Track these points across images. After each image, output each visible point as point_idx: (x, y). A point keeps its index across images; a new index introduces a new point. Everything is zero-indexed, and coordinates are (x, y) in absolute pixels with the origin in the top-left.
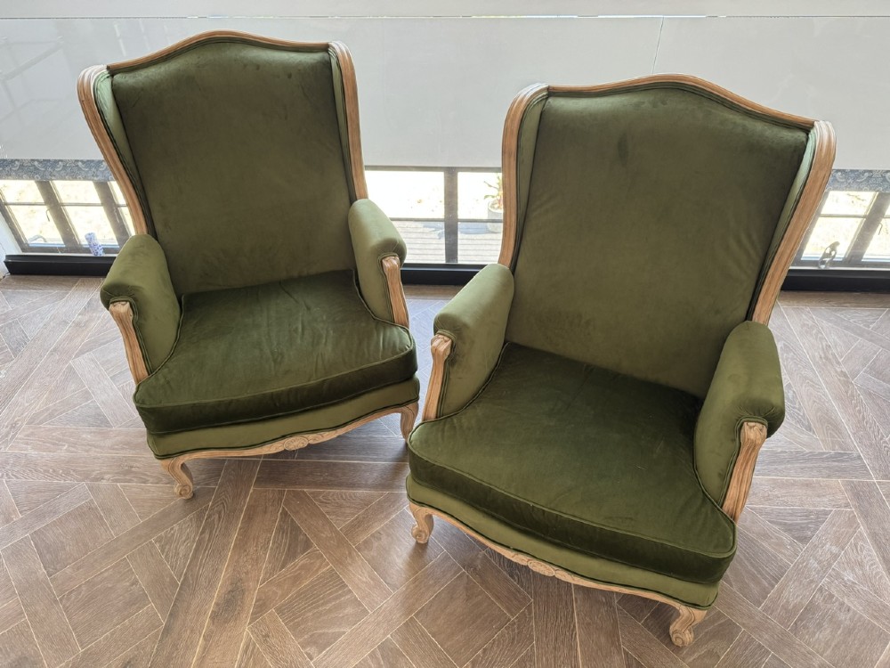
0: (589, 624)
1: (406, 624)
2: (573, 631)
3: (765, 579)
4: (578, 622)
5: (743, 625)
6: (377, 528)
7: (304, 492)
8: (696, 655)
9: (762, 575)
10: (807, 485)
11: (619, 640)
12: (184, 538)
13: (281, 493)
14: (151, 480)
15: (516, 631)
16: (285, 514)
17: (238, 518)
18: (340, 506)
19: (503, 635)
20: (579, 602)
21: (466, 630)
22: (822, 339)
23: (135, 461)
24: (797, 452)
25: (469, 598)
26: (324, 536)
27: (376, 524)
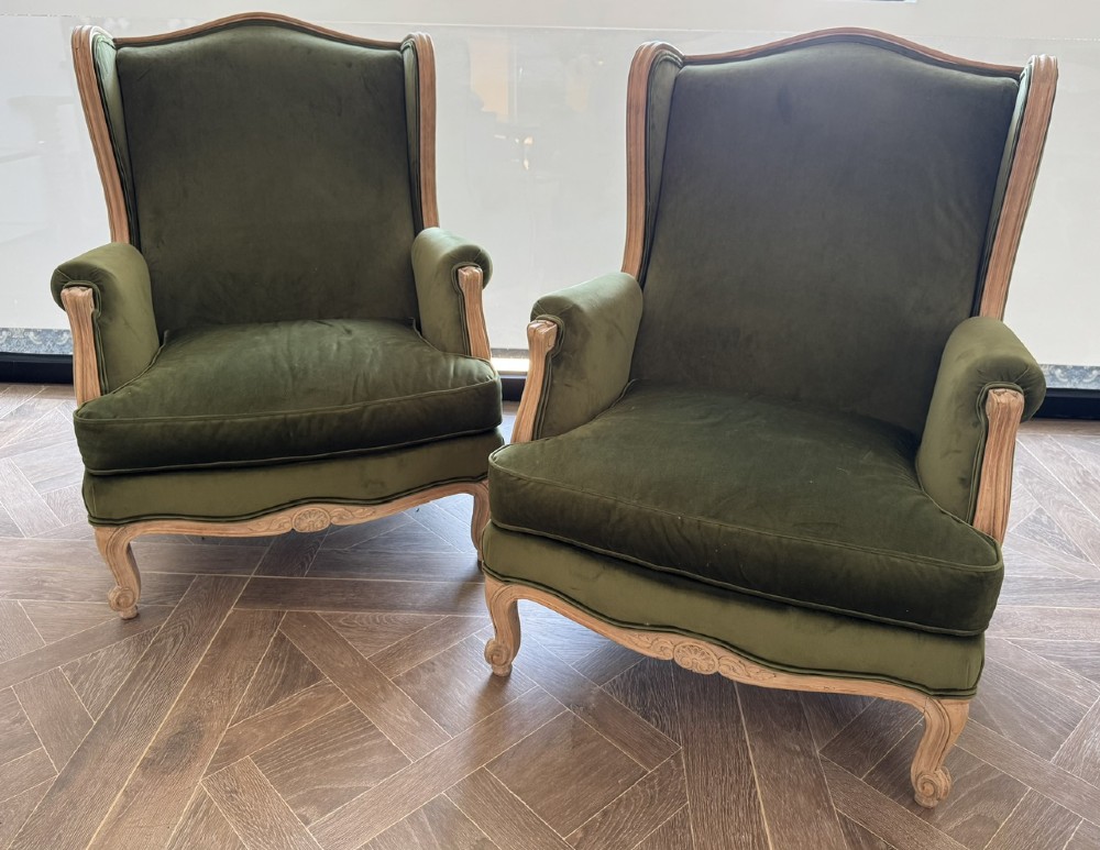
0: (775, 779)
1: (473, 778)
2: (751, 787)
3: (1052, 724)
4: (759, 777)
5: (1029, 782)
6: (429, 656)
7: (316, 616)
8: (959, 822)
9: (1046, 720)
10: (1091, 616)
11: (828, 801)
12: (112, 666)
13: (279, 615)
14: (72, 596)
15: (657, 789)
16: (281, 639)
17: (205, 643)
18: (372, 631)
19: (634, 793)
20: (757, 750)
21: (573, 787)
22: (1075, 465)
23: (52, 575)
24: (1068, 580)
25: (576, 745)
26: (343, 666)
27: (428, 652)
